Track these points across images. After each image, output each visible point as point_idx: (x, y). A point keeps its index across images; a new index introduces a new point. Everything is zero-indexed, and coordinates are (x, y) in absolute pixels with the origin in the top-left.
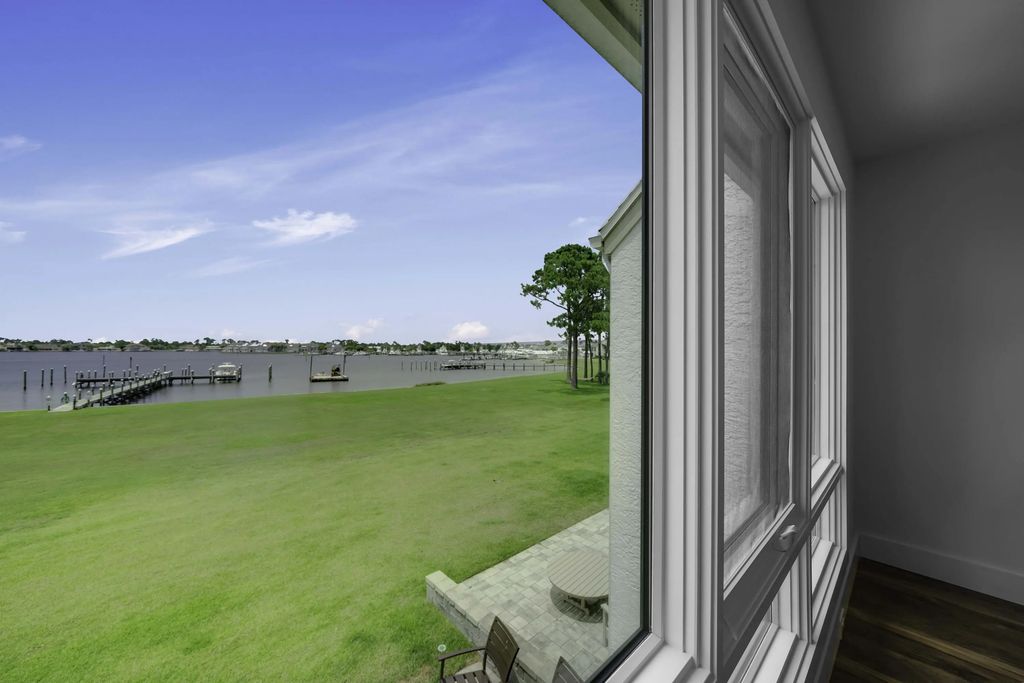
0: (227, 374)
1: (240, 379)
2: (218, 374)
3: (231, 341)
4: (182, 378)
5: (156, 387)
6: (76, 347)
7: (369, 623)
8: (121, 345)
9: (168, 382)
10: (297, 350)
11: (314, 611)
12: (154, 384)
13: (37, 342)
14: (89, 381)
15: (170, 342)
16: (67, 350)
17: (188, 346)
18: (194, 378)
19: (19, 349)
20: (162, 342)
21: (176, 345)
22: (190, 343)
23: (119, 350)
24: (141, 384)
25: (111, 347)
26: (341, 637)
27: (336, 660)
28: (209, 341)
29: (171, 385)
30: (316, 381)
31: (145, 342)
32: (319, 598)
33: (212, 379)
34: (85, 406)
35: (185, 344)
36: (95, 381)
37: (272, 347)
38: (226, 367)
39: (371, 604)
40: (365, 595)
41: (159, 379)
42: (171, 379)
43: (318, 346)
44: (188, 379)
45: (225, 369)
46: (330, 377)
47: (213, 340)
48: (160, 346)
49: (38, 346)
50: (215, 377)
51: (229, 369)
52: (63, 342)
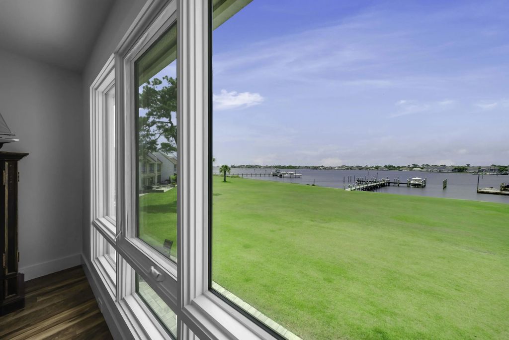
0: (417, 182)
1: (425, 186)
2: (412, 182)
3: (427, 165)
4: (394, 183)
5: (383, 185)
6: (363, 168)
7: (394, 334)
8: (377, 168)
9: (387, 184)
10: (477, 171)
11: (372, 303)
12: (381, 184)
13: (352, 167)
14: (361, 181)
15: (396, 166)
16: (360, 169)
17: (404, 168)
18: (399, 183)
19: (348, 169)
20: (392, 166)
21: (399, 167)
22: (406, 167)
23: (376, 170)
24: (375, 184)
25: (373, 168)
26: (375, 325)
27: (363, 330)
28: (415, 166)
29: (389, 186)
30: (483, 193)
31: (386, 166)
32: (379, 301)
33: (409, 185)
34: (354, 190)
35: (403, 167)
36: (363, 181)
37: (455, 169)
38: (416, 179)
39: (403, 328)
40: (404, 320)
41: (383, 182)
42: (389, 183)
43: (498, 168)
44: (397, 184)
45: (416, 180)
46: (499, 191)
47: (417, 165)
48: (392, 168)
49: (352, 168)
50: (410, 184)
51: (418, 180)
52: (359, 167)
